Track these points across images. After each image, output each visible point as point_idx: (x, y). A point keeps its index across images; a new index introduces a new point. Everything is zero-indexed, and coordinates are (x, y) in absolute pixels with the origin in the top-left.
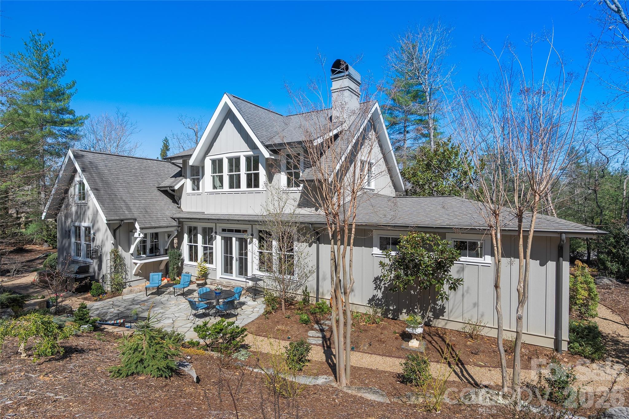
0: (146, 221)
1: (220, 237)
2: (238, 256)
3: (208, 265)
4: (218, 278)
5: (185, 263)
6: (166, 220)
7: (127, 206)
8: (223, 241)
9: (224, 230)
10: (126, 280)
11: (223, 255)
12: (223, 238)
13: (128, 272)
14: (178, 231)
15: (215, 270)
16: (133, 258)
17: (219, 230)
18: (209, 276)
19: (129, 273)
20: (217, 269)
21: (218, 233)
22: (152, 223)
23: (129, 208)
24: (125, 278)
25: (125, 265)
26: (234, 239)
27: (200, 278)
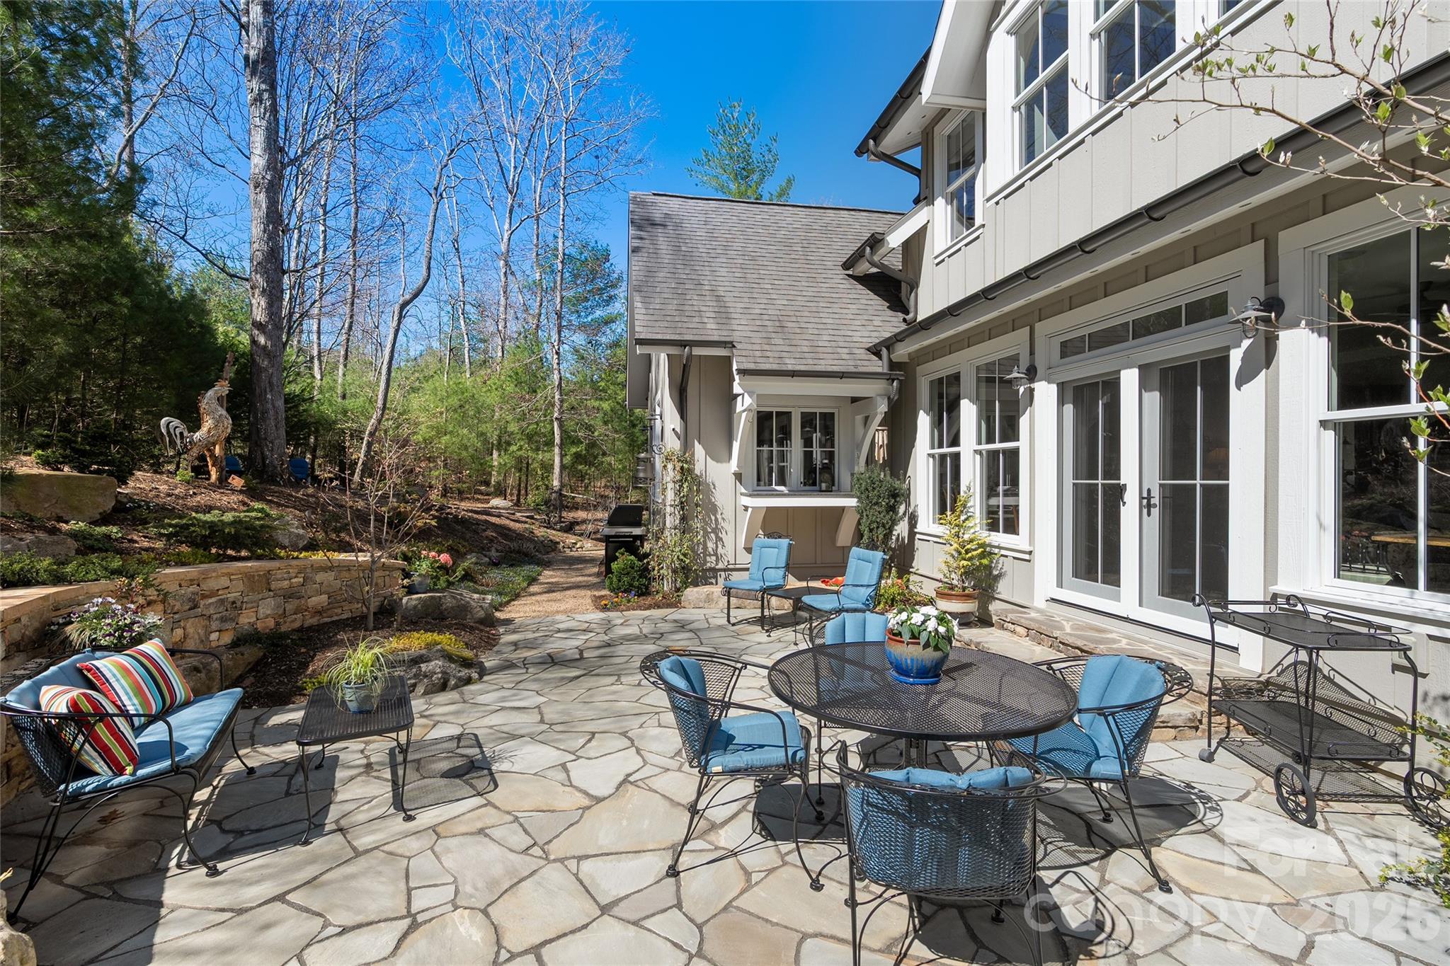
0: (769, 354)
1: (1054, 388)
2: (1154, 482)
3: (1000, 538)
4: (1039, 602)
5: (919, 528)
6: (845, 356)
7: (723, 310)
8: (1069, 409)
9: (1069, 349)
10: (717, 561)
11: (1069, 481)
12: (1069, 394)
13: (723, 536)
14: (889, 398)
15: (1027, 557)
16: (743, 491)
17: (1047, 352)
18: (1003, 589)
19: (728, 539)
20: (1037, 554)
21: (1040, 372)
22: (788, 361)
23: (723, 315)
24: (716, 554)
25: (713, 509)
26: (1129, 380)
27: (952, 587)
